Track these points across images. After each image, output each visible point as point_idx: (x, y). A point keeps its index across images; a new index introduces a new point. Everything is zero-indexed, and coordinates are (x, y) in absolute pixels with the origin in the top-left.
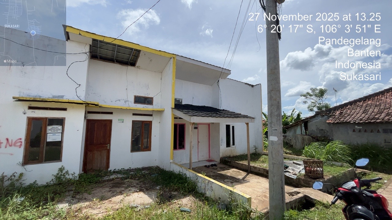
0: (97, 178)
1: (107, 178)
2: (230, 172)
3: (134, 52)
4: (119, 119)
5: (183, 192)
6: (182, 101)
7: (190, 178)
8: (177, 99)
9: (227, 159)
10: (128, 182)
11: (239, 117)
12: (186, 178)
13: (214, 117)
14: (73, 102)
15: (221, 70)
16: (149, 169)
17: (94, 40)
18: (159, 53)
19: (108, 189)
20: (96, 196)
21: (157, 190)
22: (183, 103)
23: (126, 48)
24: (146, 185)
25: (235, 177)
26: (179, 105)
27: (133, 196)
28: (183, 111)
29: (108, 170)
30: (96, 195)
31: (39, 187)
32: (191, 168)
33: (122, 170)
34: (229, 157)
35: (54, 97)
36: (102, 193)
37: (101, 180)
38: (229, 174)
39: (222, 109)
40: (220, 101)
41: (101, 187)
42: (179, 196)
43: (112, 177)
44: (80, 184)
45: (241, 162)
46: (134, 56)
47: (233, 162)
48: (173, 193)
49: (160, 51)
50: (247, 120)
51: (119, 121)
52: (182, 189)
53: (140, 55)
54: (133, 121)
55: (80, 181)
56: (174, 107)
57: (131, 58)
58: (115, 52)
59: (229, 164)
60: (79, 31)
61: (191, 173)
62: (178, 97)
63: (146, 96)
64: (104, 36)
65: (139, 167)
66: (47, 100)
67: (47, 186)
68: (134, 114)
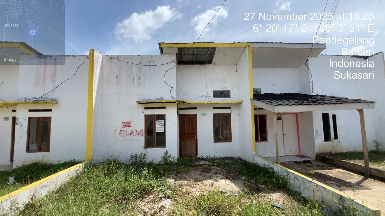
0: (189, 162)
1: (197, 164)
2: (333, 172)
3: (210, 50)
4: (202, 113)
5: (272, 186)
6: (260, 90)
7: (278, 173)
8: (255, 89)
9: (326, 156)
10: (215, 169)
11: (346, 103)
12: (273, 172)
13: (305, 104)
14: (169, 101)
15: (310, 47)
16: (232, 159)
17: (179, 49)
18: (234, 45)
19: (199, 173)
20: (192, 178)
21: (243, 180)
22: (262, 93)
23: (203, 48)
24: (231, 174)
25: (344, 180)
26: (257, 95)
27: (221, 182)
28: (264, 101)
29: (197, 156)
30: (191, 176)
31: (155, 165)
32: (279, 162)
33: (208, 158)
34: (330, 154)
35: (158, 99)
36: (196, 176)
37: (193, 164)
38: (332, 175)
39: (314, 94)
40: (311, 84)
41: (194, 170)
42: (267, 190)
43: (201, 163)
44: (179, 166)
45: (352, 162)
46: (210, 54)
47: (337, 160)
48: (260, 186)
49: (234, 43)
50: (359, 106)
51: (202, 115)
52: (270, 183)
53: (216, 52)
54: (214, 114)
55: (179, 163)
56: (253, 98)
57: (208, 57)
58: (194, 54)
59: (330, 162)
60: (168, 44)
61: (279, 167)
62: (257, 87)
63: (224, 90)
64: (186, 43)
65: (222, 156)
66: (154, 102)
67: (159, 165)
68: (214, 108)
